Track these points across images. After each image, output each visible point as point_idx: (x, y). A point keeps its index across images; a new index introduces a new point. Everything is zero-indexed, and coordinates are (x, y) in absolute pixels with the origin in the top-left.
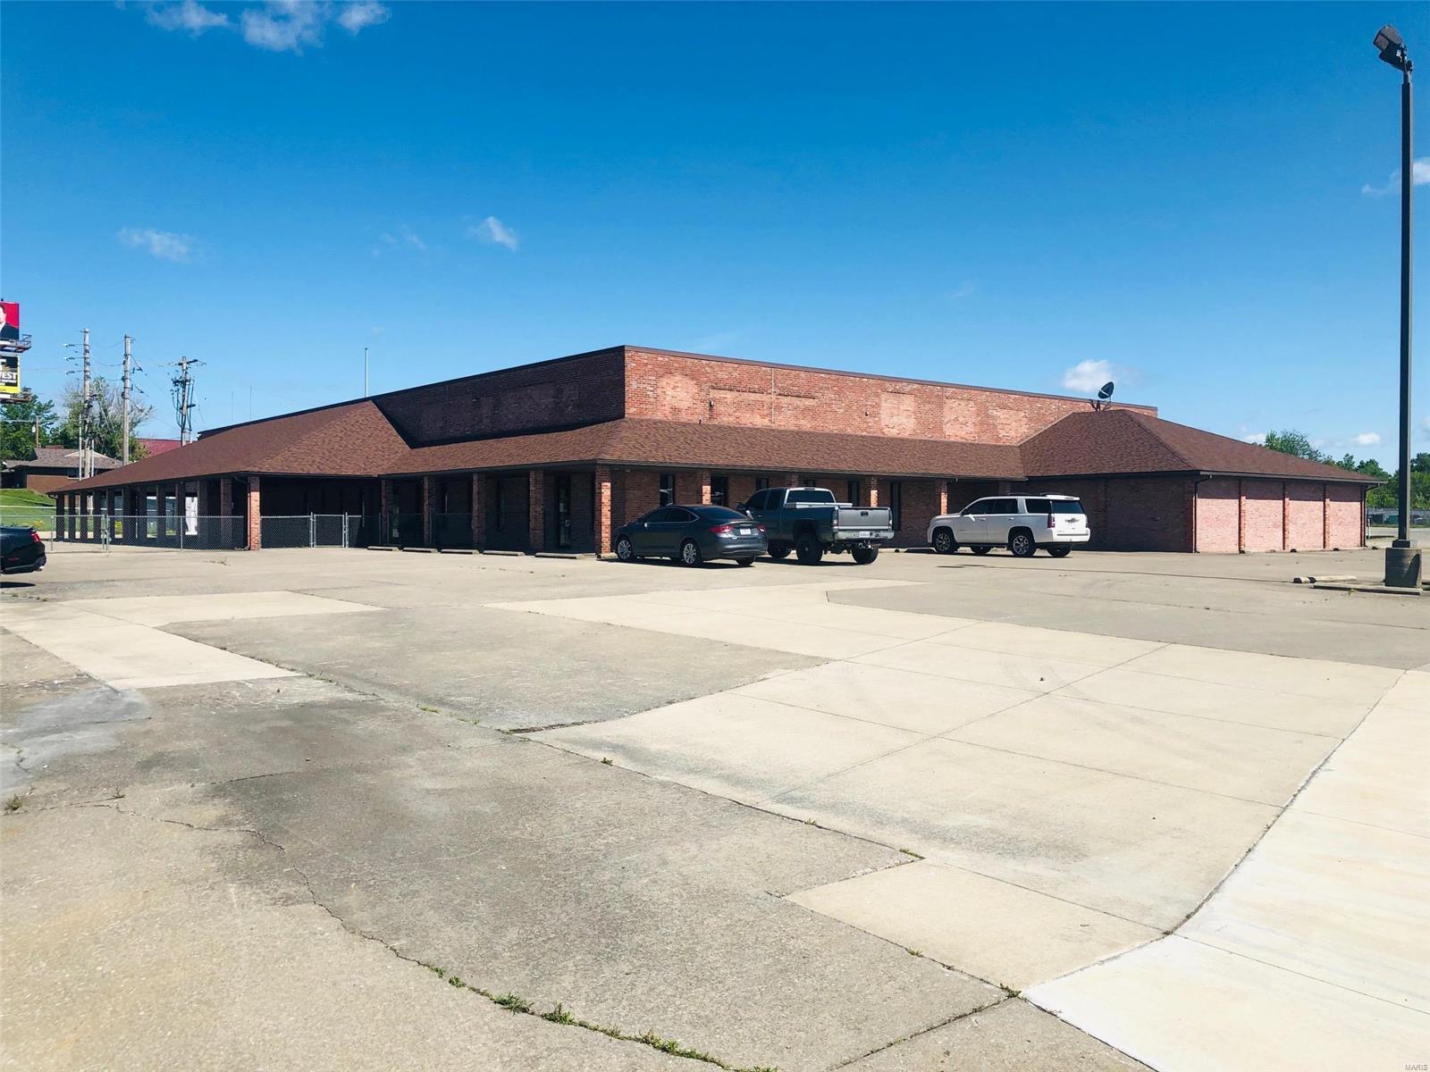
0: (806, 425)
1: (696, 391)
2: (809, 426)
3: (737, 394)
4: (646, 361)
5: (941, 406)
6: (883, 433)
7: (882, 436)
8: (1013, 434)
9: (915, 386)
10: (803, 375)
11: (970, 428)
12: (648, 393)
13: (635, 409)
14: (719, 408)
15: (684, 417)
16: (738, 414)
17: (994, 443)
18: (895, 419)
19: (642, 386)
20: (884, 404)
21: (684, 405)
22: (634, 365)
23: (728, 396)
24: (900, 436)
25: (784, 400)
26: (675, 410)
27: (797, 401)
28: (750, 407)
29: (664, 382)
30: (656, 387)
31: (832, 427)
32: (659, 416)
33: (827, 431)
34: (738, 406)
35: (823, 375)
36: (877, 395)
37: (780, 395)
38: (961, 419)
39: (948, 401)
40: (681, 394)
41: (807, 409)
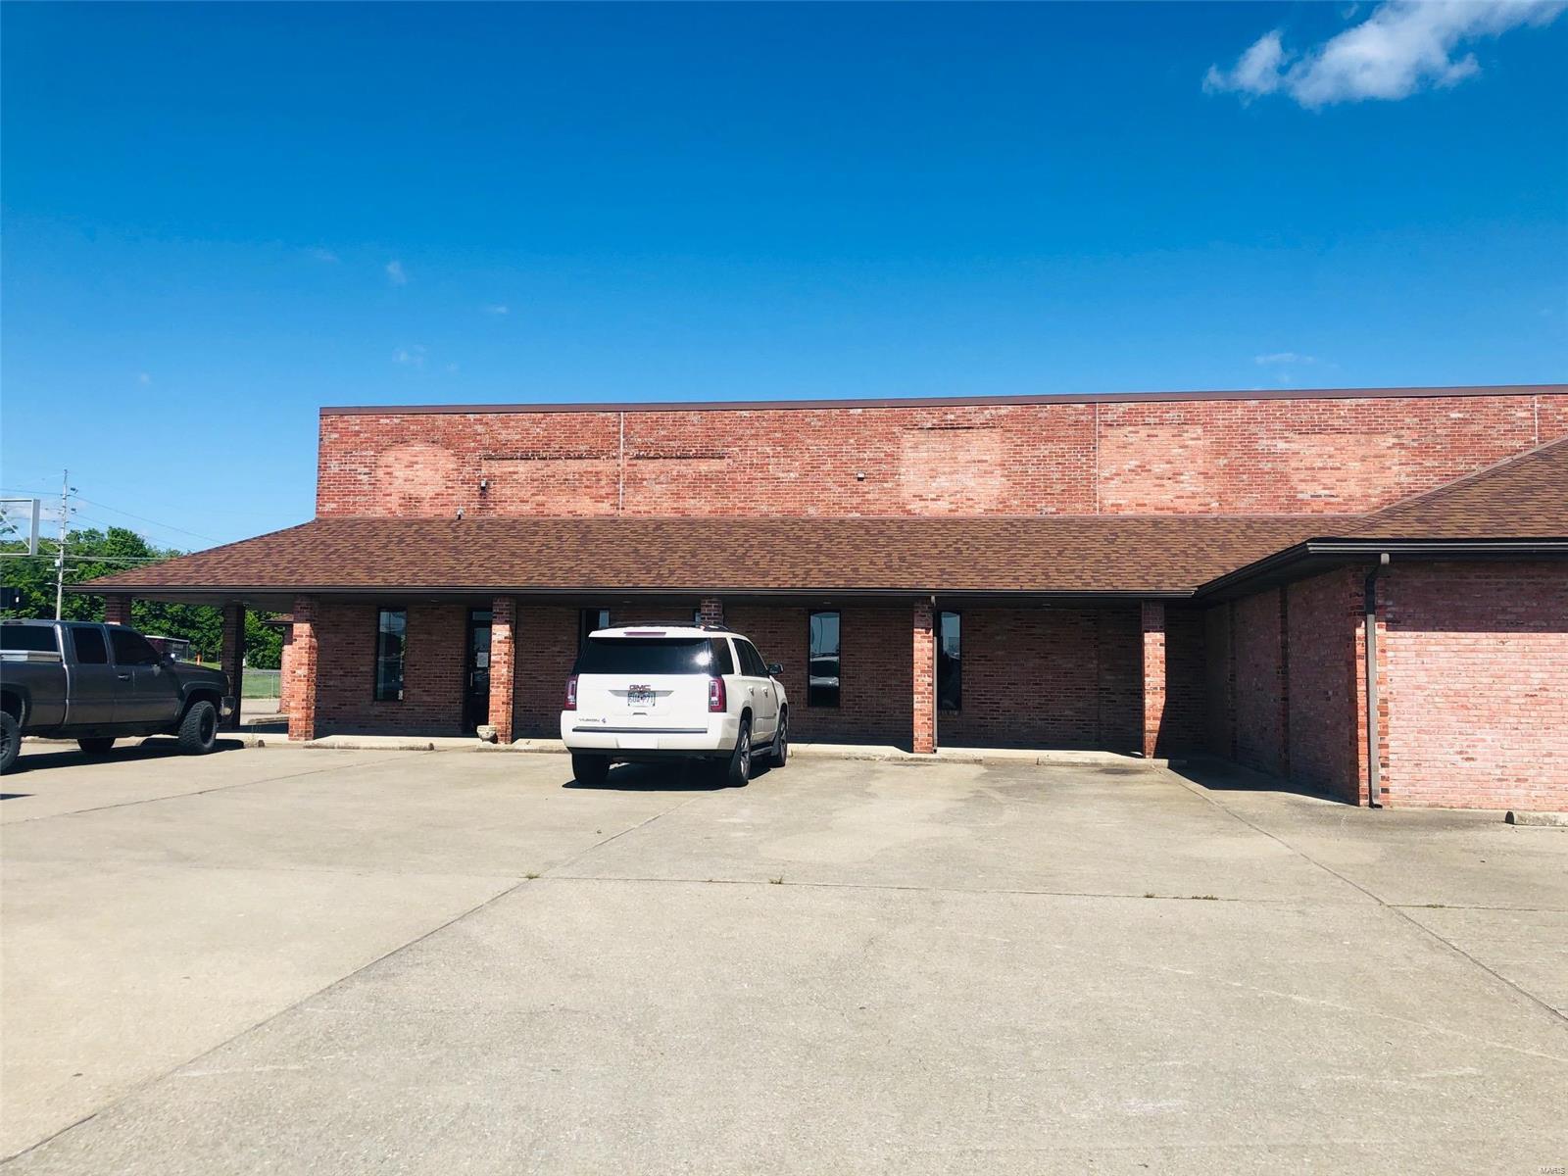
0: (700, 507)
1: (454, 466)
2: (708, 508)
3: (540, 464)
4: (357, 428)
5: (1089, 447)
6: (909, 512)
7: (904, 516)
8: (1353, 488)
9: (1004, 411)
10: (694, 417)
11: (1190, 483)
12: (360, 477)
13: (334, 506)
14: (498, 490)
15: (427, 511)
16: (540, 498)
17: (1281, 514)
18: (942, 482)
19: (347, 467)
20: (909, 455)
21: (427, 492)
22: (336, 436)
23: (521, 469)
24: (960, 514)
25: (648, 468)
26: (410, 501)
27: (675, 467)
28: (570, 486)
29: (389, 457)
30: (373, 467)
31: (765, 506)
32: (379, 512)
33: (753, 515)
34: (542, 484)
35: (745, 413)
36: (891, 438)
37: (638, 457)
38: (1158, 468)
39: (1110, 432)
40: (422, 473)
41: (706, 479)
